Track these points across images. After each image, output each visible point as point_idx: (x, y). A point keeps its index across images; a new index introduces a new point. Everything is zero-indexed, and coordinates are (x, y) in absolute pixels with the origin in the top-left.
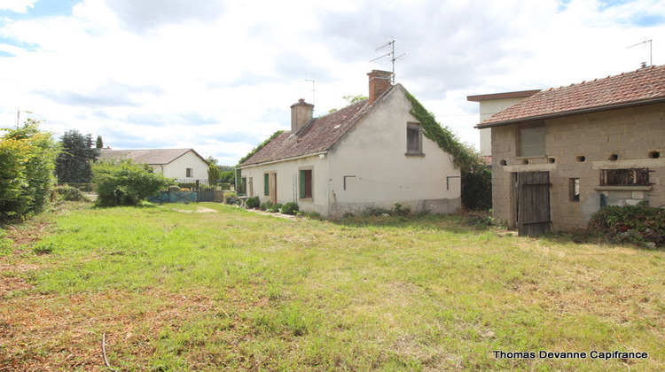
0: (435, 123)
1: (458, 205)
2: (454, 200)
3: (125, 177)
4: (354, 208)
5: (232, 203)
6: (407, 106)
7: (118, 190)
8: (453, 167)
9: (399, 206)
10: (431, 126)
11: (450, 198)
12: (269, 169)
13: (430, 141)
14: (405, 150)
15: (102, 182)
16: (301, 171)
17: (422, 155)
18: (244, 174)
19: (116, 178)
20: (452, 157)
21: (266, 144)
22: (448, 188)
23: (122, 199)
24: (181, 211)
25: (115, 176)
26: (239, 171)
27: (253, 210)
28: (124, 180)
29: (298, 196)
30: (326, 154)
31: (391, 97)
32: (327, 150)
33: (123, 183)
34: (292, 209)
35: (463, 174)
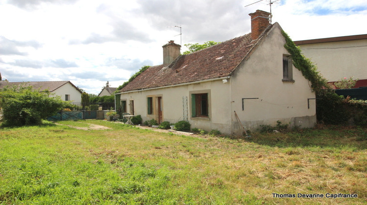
0: (300, 56)
1: (314, 120)
2: (312, 116)
3: (29, 101)
4: (250, 126)
5: (115, 120)
6: (282, 41)
7: (23, 112)
8: (311, 91)
9: (279, 123)
10: (299, 58)
11: (310, 115)
12: (154, 94)
13: (297, 70)
14: (282, 77)
15: (8, 106)
16: (193, 95)
17: (292, 81)
18: (122, 98)
19: (21, 101)
20: (310, 82)
21: (137, 76)
22: (309, 108)
23: (27, 119)
24: (78, 128)
25: (20, 100)
26: (118, 96)
27: (139, 126)
28: (28, 103)
29: (189, 116)
30: (228, 79)
31: (272, 33)
32: (230, 75)
33: (28, 106)
34: (184, 127)
35: (317, 96)
